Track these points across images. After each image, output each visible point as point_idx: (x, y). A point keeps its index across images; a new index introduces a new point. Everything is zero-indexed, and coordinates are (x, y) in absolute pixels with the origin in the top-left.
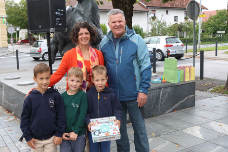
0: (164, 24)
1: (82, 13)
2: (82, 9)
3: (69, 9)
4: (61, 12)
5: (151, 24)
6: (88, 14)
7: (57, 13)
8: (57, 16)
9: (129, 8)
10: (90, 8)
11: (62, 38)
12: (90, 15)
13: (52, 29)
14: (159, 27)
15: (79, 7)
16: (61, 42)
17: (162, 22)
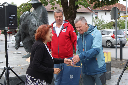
0: (103, 21)
1: (36, 16)
2: (36, 13)
3: (28, 13)
4: (13, 17)
5: (94, 21)
6: (40, 16)
7: (10, 17)
8: (11, 19)
9: (73, 12)
10: (41, 13)
11: (23, 32)
12: (41, 17)
13: (7, 28)
14: (100, 24)
15: (34, 12)
16: (22, 35)
17: (101, 20)
